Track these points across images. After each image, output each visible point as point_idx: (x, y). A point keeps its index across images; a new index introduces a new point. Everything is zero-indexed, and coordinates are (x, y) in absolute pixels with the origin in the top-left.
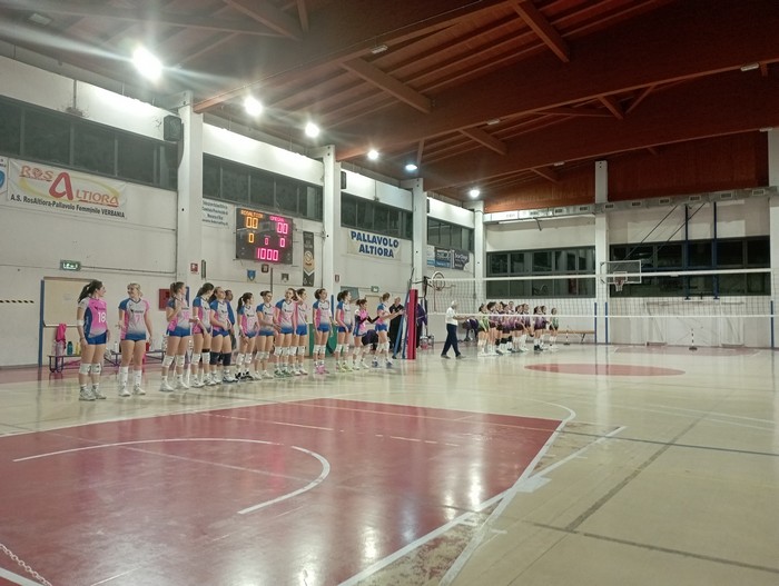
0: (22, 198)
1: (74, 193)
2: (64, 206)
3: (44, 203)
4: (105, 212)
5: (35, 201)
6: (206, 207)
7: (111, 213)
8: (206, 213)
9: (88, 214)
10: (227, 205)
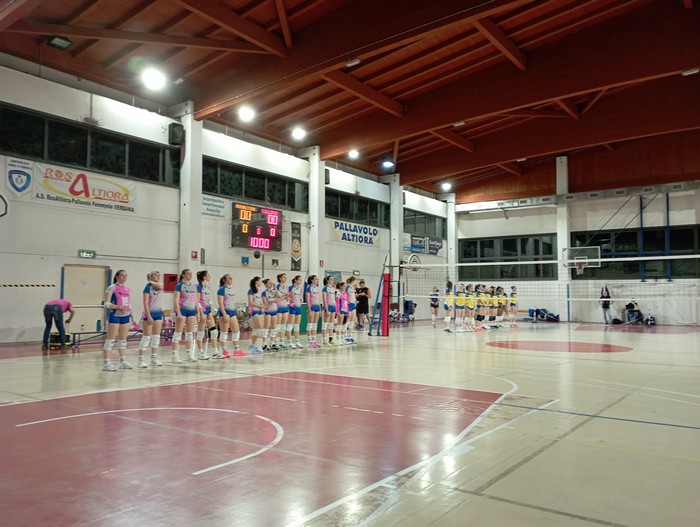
0: (45, 196)
1: (90, 191)
2: (82, 203)
3: (65, 200)
4: (117, 207)
5: (57, 199)
6: (206, 202)
7: (122, 208)
8: (205, 207)
9: (102, 209)
10: (224, 200)
